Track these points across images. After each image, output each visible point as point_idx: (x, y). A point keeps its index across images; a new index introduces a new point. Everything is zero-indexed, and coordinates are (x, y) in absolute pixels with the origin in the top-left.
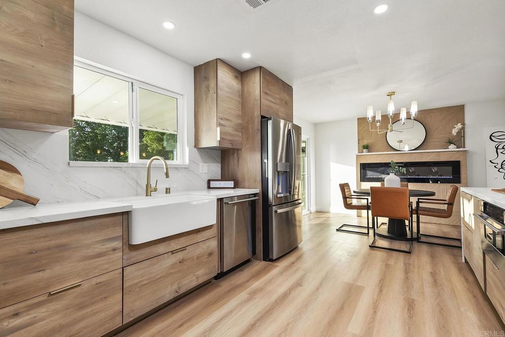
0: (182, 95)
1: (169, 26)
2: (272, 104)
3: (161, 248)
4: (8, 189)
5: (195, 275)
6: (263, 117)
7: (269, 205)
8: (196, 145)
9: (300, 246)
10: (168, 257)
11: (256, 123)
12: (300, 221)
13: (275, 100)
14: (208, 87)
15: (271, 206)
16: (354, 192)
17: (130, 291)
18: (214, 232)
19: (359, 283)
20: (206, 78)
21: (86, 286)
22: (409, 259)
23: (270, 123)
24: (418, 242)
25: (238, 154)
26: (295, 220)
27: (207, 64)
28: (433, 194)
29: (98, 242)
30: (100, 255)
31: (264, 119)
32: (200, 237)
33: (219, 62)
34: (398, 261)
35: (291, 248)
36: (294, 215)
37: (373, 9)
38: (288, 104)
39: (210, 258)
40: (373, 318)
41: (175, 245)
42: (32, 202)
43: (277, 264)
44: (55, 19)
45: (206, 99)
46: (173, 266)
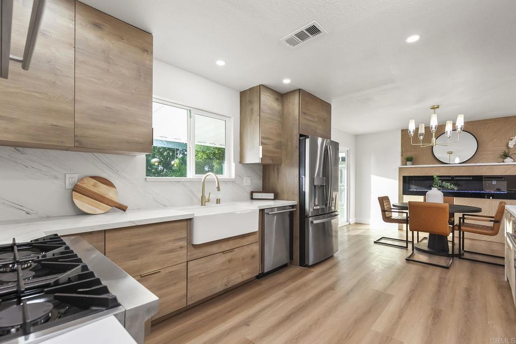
0: (229, 117)
1: (221, 63)
2: (310, 123)
3: (215, 249)
4: (108, 199)
5: (240, 273)
6: (301, 136)
7: (306, 216)
8: (241, 161)
9: (335, 255)
10: (220, 256)
11: (295, 142)
12: (337, 232)
13: (313, 118)
14: (252, 110)
15: (307, 217)
16: (394, 206)
17: (192, 280)
18: (257, 238)
19: (389, 292)
20: (251, 102)
21: (163, 272)
22: (446, 273)
23: (308, 141)
24: (460, 258)
25: (278, 169)
26: (331, 230)
27: (251, 90)
28: (479, 210)
29: (170, 241)
30: (172, 251)
31: (303, 137)
32: (245, 241)
33: (262, 88)
34: (434, 275)
35: (327, 256)
36: (331, 226)
37: (406, 39)
38: (327, 122)
39: (252, 260)
40: (397, 321)
41: (224, 247)
42: (123, 208)
43: (312, 270)
44: (141, 71)
45: (250, 121)
46: (223, 264)
